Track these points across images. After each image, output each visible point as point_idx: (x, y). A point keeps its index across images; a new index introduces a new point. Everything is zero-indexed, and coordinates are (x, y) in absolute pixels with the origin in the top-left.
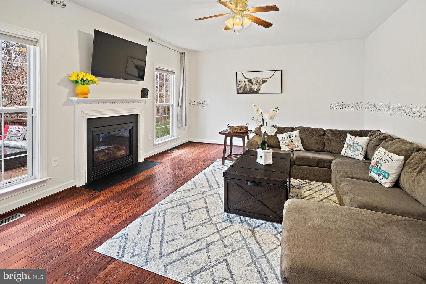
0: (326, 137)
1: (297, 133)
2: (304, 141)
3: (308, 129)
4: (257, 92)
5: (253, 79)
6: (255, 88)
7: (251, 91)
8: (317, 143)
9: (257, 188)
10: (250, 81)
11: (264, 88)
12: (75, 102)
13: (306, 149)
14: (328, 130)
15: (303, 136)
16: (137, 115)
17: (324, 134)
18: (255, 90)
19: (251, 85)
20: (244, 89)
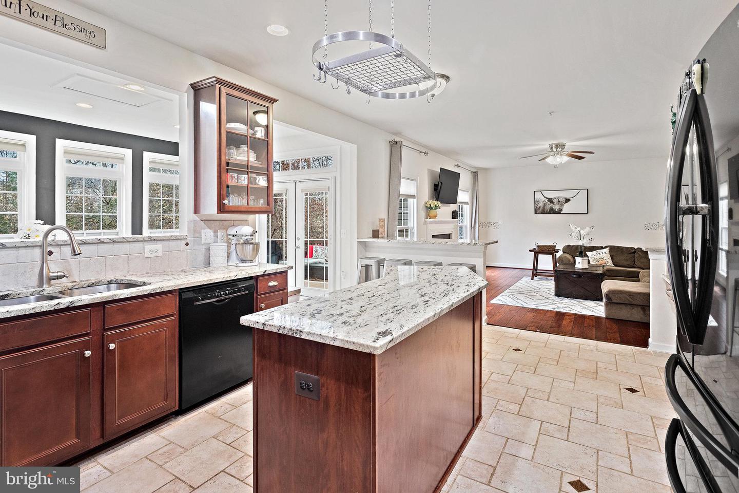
0: (636, 255)
1: (607, 250)
2: (614, 258)
3: (618, 247)
4: (559, 212)
5: (554, 198)
6: (556, 208)
7: (552, 211)
8: (627, 260)
9: (580, 279)
10: (550, 200)
11: (566, 208)
12: (428, 222)
13: (616, 266)
14: (638, 248)
15: (613, 254)
16: (450, 234)
17: (634, 252)
18: (556, 210)
19: (551, 205)
20: (544, 209)
